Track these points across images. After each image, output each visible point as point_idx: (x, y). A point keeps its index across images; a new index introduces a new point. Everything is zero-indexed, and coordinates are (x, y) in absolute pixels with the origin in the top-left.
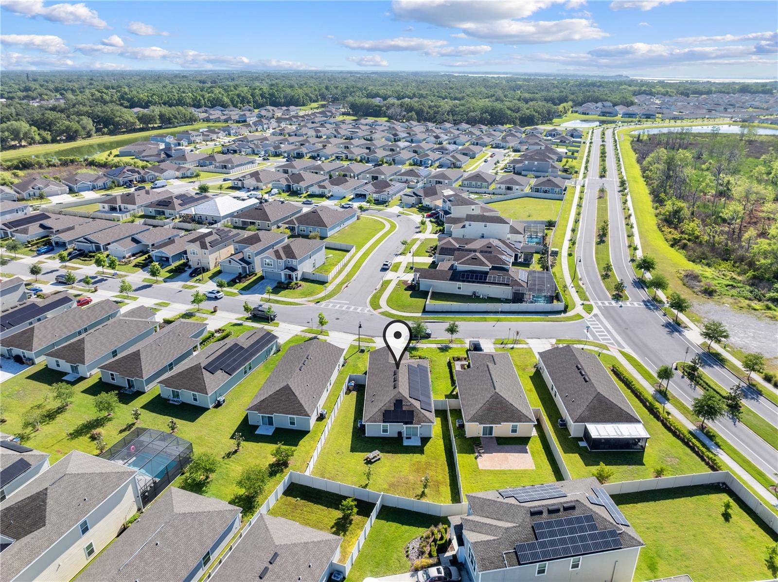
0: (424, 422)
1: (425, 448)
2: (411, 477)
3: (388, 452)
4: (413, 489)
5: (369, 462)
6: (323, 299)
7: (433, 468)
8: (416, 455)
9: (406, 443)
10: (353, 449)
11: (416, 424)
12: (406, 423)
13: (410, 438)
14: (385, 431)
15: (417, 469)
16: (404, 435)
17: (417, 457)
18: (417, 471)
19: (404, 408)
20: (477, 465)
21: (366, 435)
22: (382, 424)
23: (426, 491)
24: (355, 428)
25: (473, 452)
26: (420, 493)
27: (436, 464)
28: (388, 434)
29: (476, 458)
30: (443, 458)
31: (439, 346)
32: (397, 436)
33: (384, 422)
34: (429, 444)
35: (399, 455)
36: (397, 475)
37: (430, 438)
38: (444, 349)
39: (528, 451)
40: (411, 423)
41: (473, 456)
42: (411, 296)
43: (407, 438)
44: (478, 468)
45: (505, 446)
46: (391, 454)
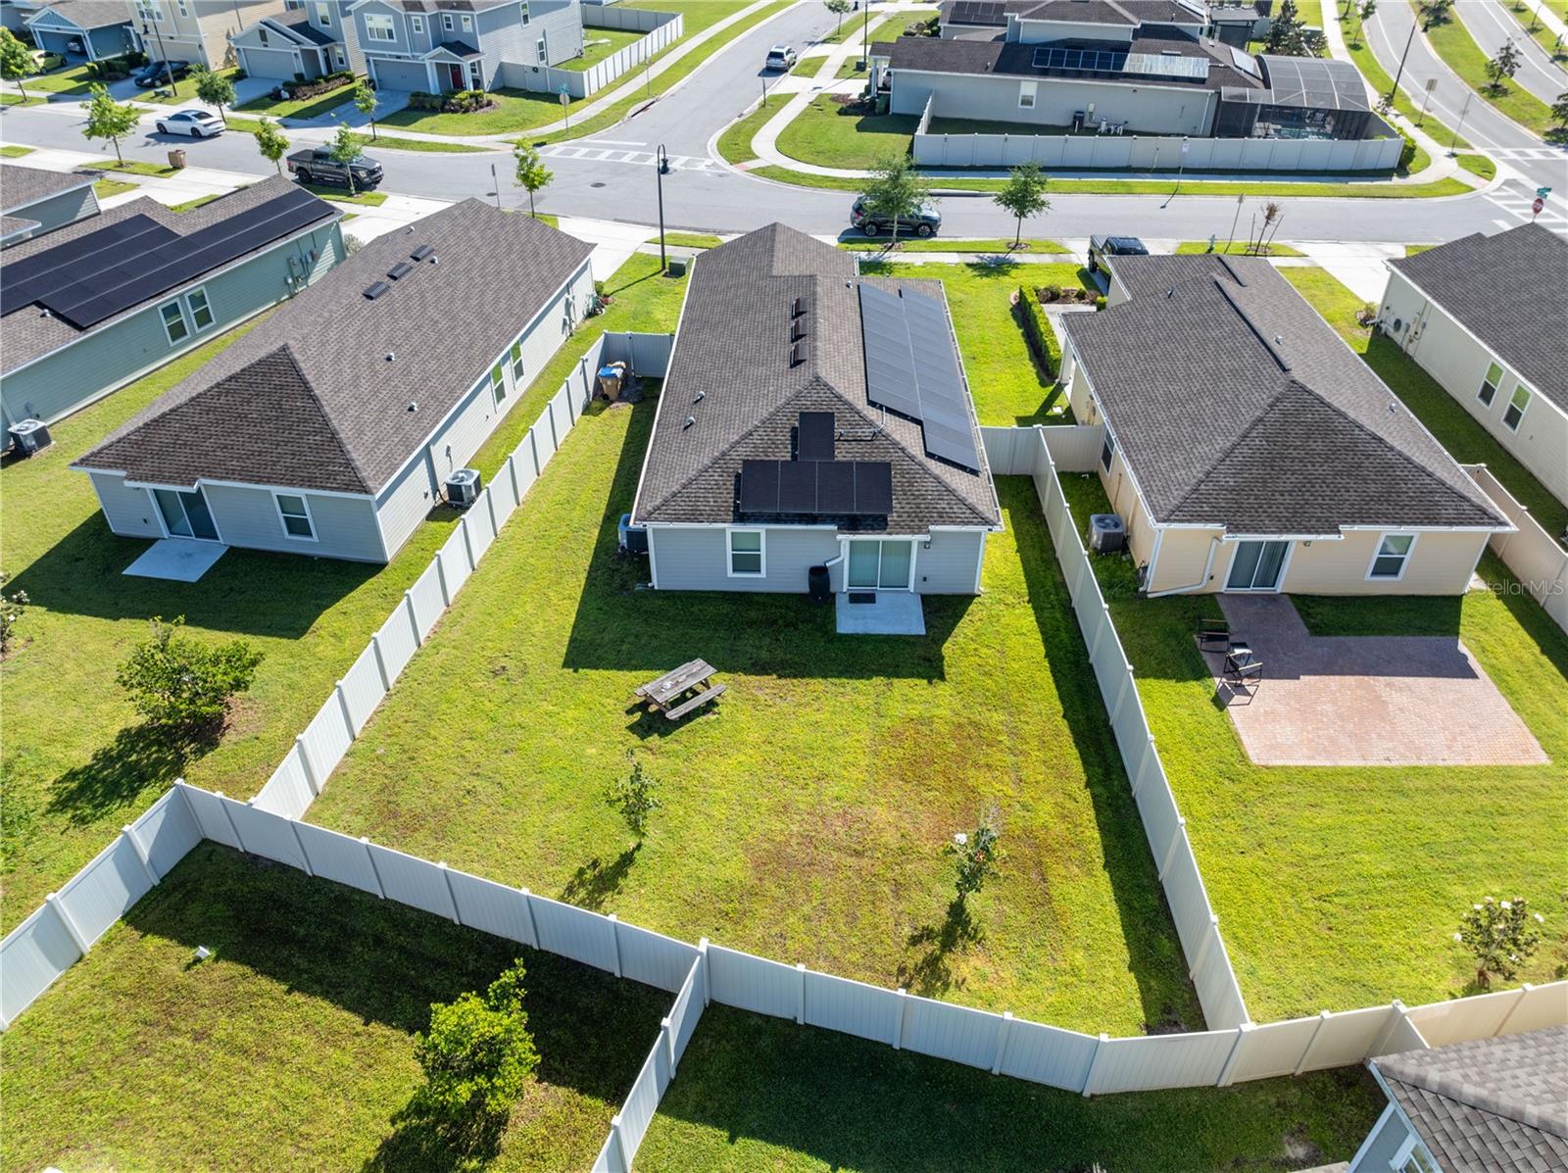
0: (943, 518)
1: (947, 649)
2: (882, 814)
3: (759, 668)
4: (898, 888)
5: (651, 721)
6: (559, 136)
7: (997, 757)
8: (901, 685)
9: (849, 621)
10: (582, 654)
11: (901, 528)
12: (852, 524)
13: (870, 598)
14: (746, 562)
15: (913, 763)
16: (842, 585)
17: (907, 697)
18: (915, 770)
19: (842, 453)
20: (1236, 741)
21: (655, 583)
22: (730, 528)
23: (974, 902)
24: (604, 549)
25: (1199, 673)
26: (936, 915)
27: (1014, 733)
28: (760, 580)
29: (1220, 702)
30: (1045, 700)
31: (972, 259)
32: (802, 586)
33: (740, 517)
34: (965, 629)
35: (818, 684)
36: (802, 800)
37: (968, 598)
38: (994, 268)
39: (1474, 663)
40: (879, 523)
41: (1198, 692)
42: (860, 128)
43: (855, 598)
44: (1243, 758)
45: (1352, 641)
46: (770, 680)
